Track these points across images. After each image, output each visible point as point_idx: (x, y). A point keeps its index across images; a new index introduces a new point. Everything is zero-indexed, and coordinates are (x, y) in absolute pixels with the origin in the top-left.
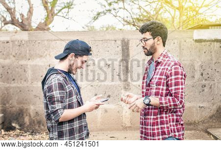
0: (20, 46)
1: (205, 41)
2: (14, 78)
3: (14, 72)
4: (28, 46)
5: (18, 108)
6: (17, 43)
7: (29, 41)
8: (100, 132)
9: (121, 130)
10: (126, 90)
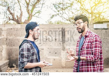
0: (17, 30)
1: (99, 29)
2: (14, 44)
3: (14, 42)
4: (20, 31)
5: (16, 58)
6: (15, 29)
7: (21, 28)
8: (52, 69)
9: (61, 68)
10: (63, 51)
